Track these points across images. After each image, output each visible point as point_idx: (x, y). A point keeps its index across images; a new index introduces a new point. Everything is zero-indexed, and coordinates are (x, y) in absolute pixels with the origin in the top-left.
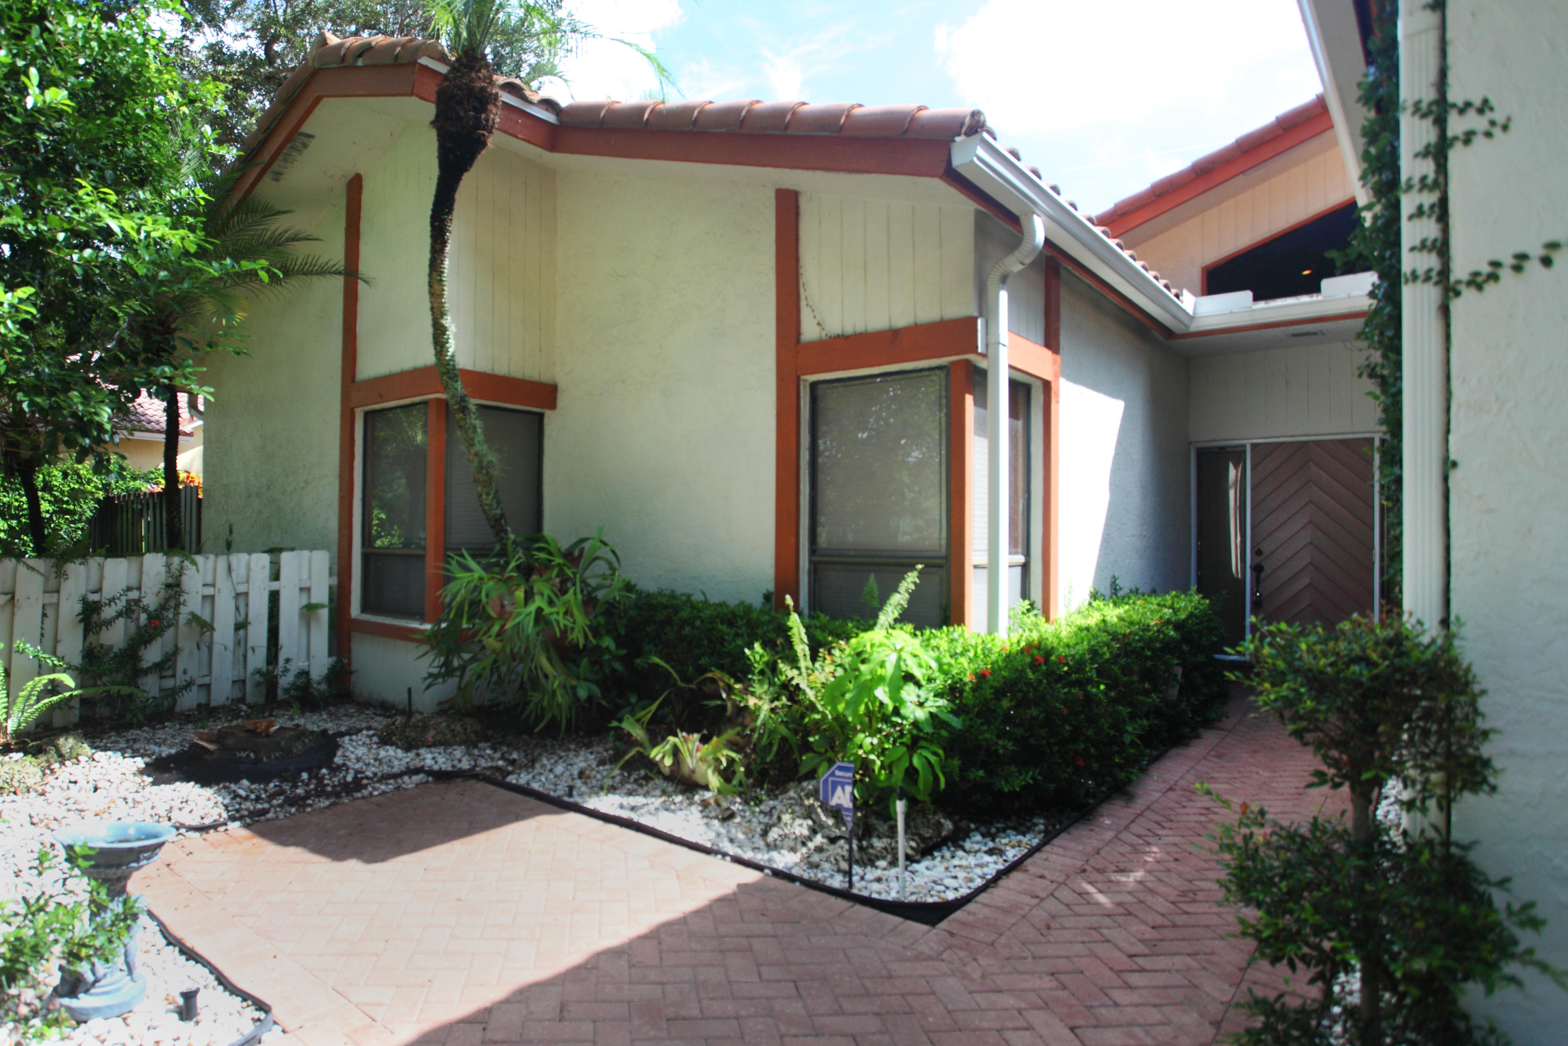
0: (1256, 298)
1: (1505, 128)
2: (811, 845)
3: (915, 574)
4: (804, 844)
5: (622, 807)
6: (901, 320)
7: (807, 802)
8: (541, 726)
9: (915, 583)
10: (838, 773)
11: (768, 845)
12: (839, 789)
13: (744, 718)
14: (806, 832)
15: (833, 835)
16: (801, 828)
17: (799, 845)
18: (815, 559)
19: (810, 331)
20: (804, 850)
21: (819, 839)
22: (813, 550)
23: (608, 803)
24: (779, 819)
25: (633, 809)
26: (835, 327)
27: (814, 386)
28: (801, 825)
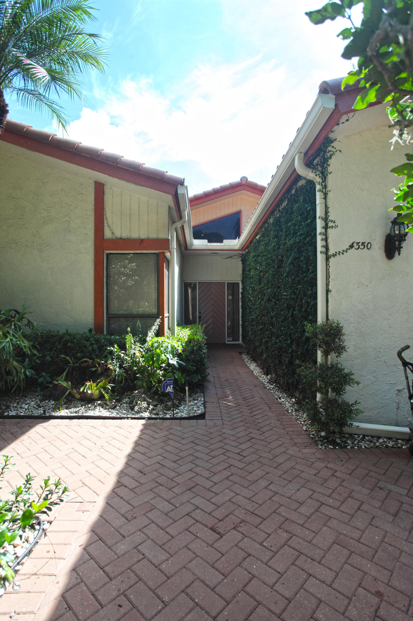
0: (208, 242)
1: (337, 227)
2: (150, 409)
3: (159, 319)
4: (148, 409)
5: (71, 413)
6: (143, 236)
7: (143, 396)
8: (13, 390)
9: (160, 322)
10: (168, 382)
11: (136, 412)
12: (169, 387)
13: (108, 372)
14: (147, 406)
15: (155, 404)
16: (144, 405)
17: (146, 410)
18: (109, 316)
19: (108, 234)
20: (148, 411)
21: (151, 407)
22: (107, 313)
23: (64, 412)
24: (137, 403)
25: (76, 412)
26: (118, 234)
27: (108, 255)
28: (144, 403)
